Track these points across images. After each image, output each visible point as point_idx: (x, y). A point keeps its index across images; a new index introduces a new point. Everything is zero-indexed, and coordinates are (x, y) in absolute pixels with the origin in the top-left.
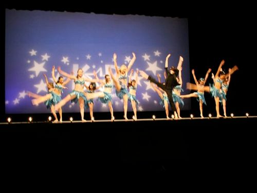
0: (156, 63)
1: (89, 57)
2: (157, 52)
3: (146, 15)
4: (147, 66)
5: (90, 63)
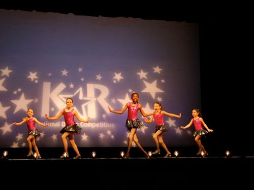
0: (155, 83)
1: (65, 73)
2: (158, 67)
3: (144, 18)
4: (144, 87)
5: (66, 81)
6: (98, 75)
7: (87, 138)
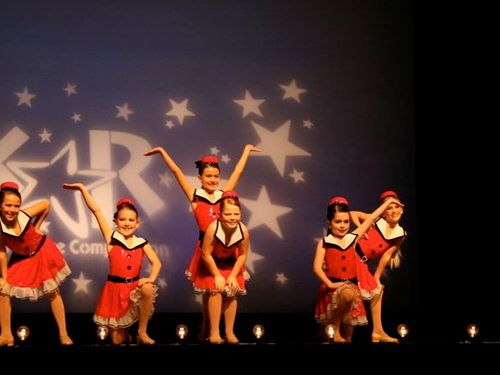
1: (25, 97)
5: (29, 120)
6: (122, 106)
7: (88, 286)
